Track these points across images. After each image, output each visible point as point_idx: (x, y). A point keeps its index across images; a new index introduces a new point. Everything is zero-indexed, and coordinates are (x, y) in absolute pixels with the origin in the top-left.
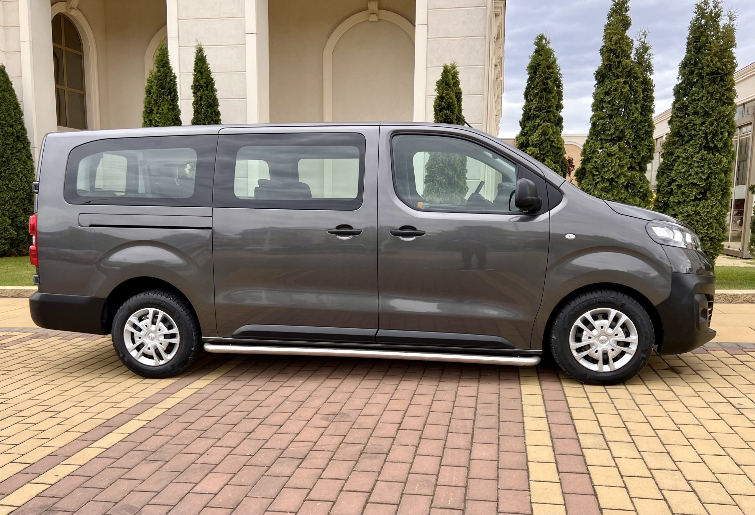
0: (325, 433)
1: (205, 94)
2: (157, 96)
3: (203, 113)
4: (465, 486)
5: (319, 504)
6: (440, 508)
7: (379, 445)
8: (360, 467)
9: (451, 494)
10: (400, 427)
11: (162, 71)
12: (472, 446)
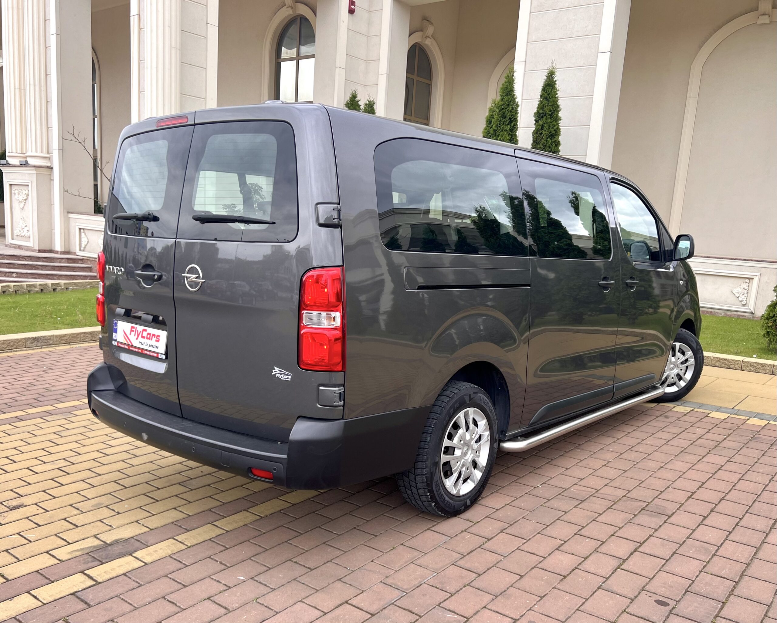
0: (609, 485)
1: (547, 123)
2: (497, 126)
3: (542, 143)
4: (747, 563)
5: (588, 540)
6: (711, 574)
7: (663, 507)
8: (637, 520)
9: (728, 566)
10: (692, 495)
11: (506, 99)
12: (770, 530)
